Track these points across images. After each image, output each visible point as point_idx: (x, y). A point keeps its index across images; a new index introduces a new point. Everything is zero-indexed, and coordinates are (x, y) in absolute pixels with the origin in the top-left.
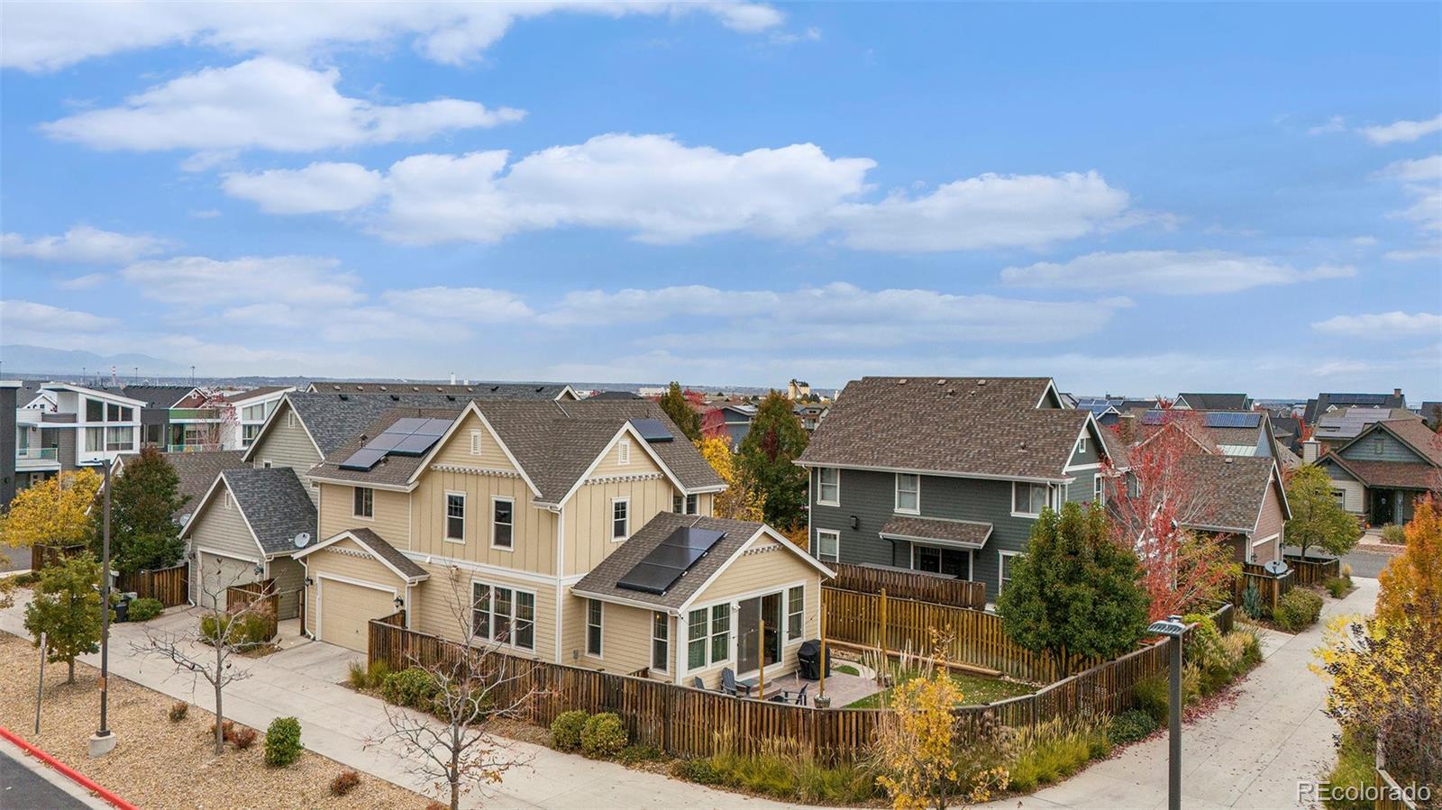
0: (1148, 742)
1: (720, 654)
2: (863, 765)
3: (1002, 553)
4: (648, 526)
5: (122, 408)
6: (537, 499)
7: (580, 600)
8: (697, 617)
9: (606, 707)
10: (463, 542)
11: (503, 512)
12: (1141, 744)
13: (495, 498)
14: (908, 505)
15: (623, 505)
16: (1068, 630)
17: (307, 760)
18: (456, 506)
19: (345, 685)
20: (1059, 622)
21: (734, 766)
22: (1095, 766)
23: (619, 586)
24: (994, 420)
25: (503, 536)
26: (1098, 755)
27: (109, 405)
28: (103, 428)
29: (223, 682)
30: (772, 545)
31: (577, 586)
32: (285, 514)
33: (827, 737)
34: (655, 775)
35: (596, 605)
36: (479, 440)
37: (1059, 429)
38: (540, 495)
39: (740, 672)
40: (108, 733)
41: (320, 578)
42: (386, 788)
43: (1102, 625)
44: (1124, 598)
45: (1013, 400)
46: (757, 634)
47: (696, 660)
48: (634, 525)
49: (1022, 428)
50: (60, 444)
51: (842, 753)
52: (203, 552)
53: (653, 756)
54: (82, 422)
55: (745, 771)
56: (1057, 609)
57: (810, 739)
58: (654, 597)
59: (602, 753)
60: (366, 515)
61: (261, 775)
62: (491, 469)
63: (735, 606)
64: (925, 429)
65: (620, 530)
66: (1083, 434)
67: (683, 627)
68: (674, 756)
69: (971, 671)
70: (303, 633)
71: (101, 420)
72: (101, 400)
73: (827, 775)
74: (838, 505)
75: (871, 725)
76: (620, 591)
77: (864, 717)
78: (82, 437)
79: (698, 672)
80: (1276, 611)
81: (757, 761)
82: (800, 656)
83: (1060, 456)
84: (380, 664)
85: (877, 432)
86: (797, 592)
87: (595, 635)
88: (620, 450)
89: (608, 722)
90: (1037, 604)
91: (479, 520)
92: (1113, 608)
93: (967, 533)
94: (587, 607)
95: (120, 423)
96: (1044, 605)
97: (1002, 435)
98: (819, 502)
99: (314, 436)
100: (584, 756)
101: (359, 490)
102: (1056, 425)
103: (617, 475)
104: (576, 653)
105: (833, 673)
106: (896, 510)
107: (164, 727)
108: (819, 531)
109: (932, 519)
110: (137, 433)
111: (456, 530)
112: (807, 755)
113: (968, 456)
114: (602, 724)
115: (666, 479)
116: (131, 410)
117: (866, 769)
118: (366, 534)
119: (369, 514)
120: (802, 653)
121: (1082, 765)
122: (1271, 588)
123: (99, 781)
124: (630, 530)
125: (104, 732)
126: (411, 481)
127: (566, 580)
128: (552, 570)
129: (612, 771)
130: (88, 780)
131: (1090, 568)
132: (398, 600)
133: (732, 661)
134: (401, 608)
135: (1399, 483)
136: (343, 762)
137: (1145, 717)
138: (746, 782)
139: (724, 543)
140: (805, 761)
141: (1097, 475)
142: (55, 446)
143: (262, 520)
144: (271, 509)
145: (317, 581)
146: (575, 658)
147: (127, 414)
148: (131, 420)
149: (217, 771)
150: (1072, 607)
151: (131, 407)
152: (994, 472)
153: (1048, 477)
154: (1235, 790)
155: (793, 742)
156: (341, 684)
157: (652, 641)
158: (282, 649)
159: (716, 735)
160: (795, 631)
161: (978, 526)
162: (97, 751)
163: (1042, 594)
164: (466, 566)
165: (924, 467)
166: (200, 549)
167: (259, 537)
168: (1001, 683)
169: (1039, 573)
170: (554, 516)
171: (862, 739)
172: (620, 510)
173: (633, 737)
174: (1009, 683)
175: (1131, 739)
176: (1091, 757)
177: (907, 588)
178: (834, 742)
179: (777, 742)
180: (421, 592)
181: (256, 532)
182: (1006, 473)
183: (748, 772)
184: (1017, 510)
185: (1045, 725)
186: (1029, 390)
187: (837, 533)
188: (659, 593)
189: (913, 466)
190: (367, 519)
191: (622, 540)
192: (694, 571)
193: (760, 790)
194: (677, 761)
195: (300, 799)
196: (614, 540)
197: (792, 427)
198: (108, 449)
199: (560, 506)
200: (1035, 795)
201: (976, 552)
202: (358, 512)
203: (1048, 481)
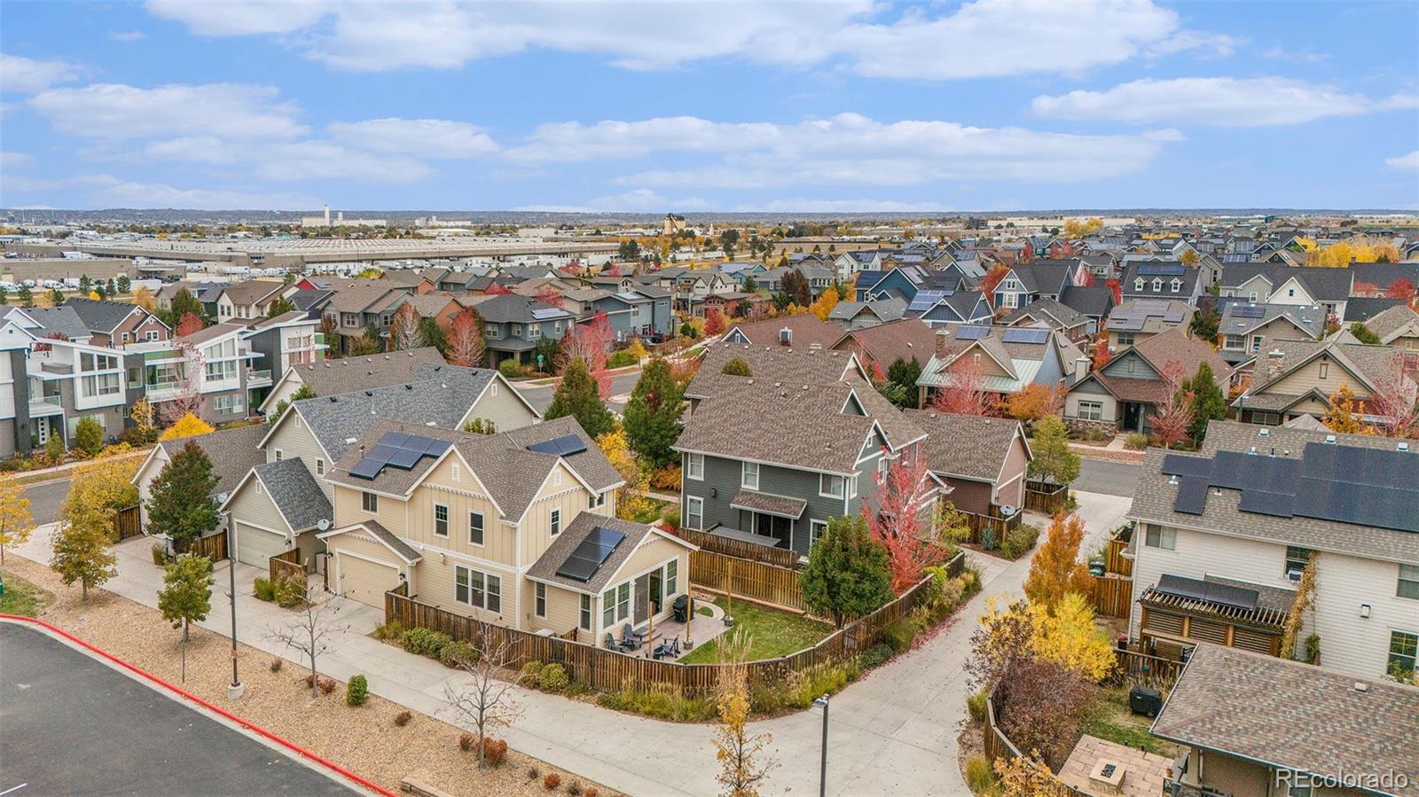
0: (886, 666)
1: (623, 614)
2: (710, 699)
3: (813, 521)
4: (572, 523)
5: (109, 358)
6: (502, 518)
7: (531, 582)
8: (610, 594)
9: (554, 659)
10: (447, 538)
11: (477, 520)
12: (882, 668)
13: (470, 511)
14: (751, 484)
15: (557, 513)
16: (840, 600)
17: (373, 701)
18: (442, 512)
19: (371, 635)
20: (833, 596)
21: (635, 699)
22: (850, 686)
23: (557, 574)
24: (811, 421)
25: (477, 537)
26: (852, 679)
27: (98, 356)
28: (94, 376)
29: (315, 654)
30: (656, 538)
31: (528, 573)
32: (301, 497)
33: (690, 681)
34: (587, 704)
35: (541, 587)
36: (458, 470)
37: (854, 432)
38: (504, 515)
39: (635, 624)
40: (239, 684)
41: (339, 553)
42: (427, 720)
43: (860, 596)
44: (875, 579)
45: (826, 405)
46: (646, 592)
47: (609, 621)
48: (563, 525)
49: (829, 430)
50: (62, 392)
51: (698, 691)
52: (238, 523)
53: (585, 691)
54: (78, 373)
55: (641, 703)
56: (832, 587)
57: (680, 683)
58: (581, 584)
59: (552, 690)
60: (372, 510)
61: (346, 711)
62: (468, 492)
63: (633, 583)
64: (763, 425)
65: (555, 530)
66: (872, 434)
67: (601, 603)
68: (596, 691)
69: (787, 611)
70: (326, 589)
71: (93, 369)
72: (92, 353)
73: (689, 705)
74: (703, 479)
75: (715, 673)
76: (559, 578)
77: (712, 669)
78: (79, 385)
79: (609, 629)
80: (1004, 545)
81: (648, 696)
82: (674, 607)
83: (853, 455)
84: (396, 623)
85: (731, 425)
86: (673, 565)
87: (541, 603)
88: (555, 477)
89: (556, 670)
90: (820, 583)
91: (459, 524)
92: (867, 586)
93: (790, 506)
94: (535, 587)
95: (108, 371)
96: (826, 584)
97: (816, 434)
98: (689, 477)
99: (319, 437)
100: (542, 691)
101: (366, 495)
102: (852, 428)
103: (553, 495)
104: (528, 616)
105: (695, 615)
106: (742, 486)
107: (268, 676)
108: (689, 497)
109: (766, 494)
110: (122, 377)
111: (442, 529)
112: (678, 693)
113: (792, 451)
114: (552, 672)
115: (585, 489)
116: (115, 359)
117: (711, 701)
118: (373, 525)
119: (374, 509)
120: (676, 606)
121: (840, 687)
122: (1002, 527)
123: (247, 719)
124: (561, 530)
125: (236, 684)
126: (407, 493)
127: (521, 570)
128: (513, 563)
129: (560, 700)
130: (236, 717)
131: (856, 562)
132: (401, 575)
133: (630, 619)
134: (404, 580)
135: (1142, 398)
136: (395, 701)
137: (887, 649)
138: (642, 709)
139: (625, 541)
140: (676, 697)
141: (880, 460)
142: (56, 394)
143: (286, 505)
144: (291, 494)
145: (336, 554)
146: (528, 618)
147: (113, 362)
148: (116, 367)
149: (318, 709)
150: (842, 587)
151: (115, 356)
152: (808, 465)
153: (843, 472)
154: (926, 700)
155: (669, 685)
156: (368, 635)
157: (580, 612)
158: (316, 604)
159: (624, 682)
160: (672, 590)
161: (798, 501)
162: (233, 697)
163: (825, 577)
164: (450, 553)
165: (761, 458)
166: (235, 520)
167: (287, 518)
168: (804, 620)
169: (824, 562)
170: (514, 530)
171: (711, 682)
172: (555, 516)
173: (571, 678)
174: (809, 620)
175: (875, 665)
176: (848, 680)
177: (747, 551)
178: (694, 684)
179: (660, 685)
180: (417, 571)
181: (285, 514)
182: (816, 467)
183: (643, 703)
184: (823, 492)
185: (821, 665)
186: (836, 397)
187: (702, 499)
188: (585, 581)
189: (754, 457)
190: (373, 513)
191: (557, 535)
192: (607, 564)
193: (650, 714)
194: (600, 694)
195: (378, 728)
196: (551, 537)
197: (670, 385)
198: (100, 394)
199: (518, 524)
200: (810, 710)
201: (795, 521)
202: (366, 507)
203: (843, 475)
